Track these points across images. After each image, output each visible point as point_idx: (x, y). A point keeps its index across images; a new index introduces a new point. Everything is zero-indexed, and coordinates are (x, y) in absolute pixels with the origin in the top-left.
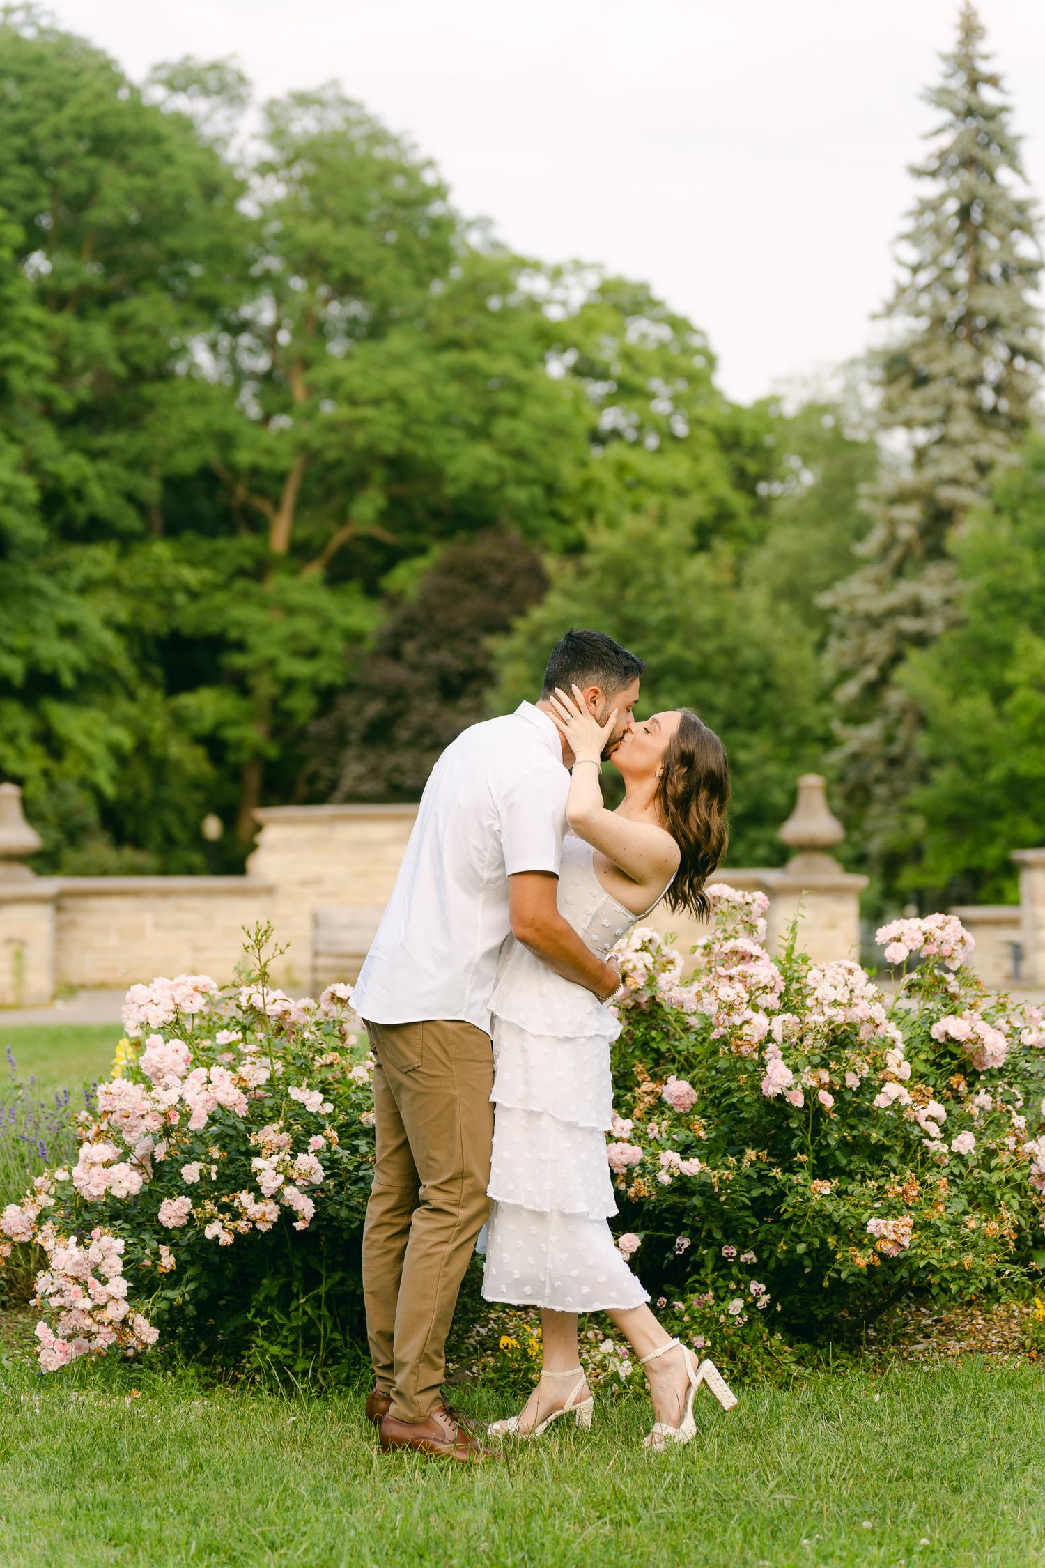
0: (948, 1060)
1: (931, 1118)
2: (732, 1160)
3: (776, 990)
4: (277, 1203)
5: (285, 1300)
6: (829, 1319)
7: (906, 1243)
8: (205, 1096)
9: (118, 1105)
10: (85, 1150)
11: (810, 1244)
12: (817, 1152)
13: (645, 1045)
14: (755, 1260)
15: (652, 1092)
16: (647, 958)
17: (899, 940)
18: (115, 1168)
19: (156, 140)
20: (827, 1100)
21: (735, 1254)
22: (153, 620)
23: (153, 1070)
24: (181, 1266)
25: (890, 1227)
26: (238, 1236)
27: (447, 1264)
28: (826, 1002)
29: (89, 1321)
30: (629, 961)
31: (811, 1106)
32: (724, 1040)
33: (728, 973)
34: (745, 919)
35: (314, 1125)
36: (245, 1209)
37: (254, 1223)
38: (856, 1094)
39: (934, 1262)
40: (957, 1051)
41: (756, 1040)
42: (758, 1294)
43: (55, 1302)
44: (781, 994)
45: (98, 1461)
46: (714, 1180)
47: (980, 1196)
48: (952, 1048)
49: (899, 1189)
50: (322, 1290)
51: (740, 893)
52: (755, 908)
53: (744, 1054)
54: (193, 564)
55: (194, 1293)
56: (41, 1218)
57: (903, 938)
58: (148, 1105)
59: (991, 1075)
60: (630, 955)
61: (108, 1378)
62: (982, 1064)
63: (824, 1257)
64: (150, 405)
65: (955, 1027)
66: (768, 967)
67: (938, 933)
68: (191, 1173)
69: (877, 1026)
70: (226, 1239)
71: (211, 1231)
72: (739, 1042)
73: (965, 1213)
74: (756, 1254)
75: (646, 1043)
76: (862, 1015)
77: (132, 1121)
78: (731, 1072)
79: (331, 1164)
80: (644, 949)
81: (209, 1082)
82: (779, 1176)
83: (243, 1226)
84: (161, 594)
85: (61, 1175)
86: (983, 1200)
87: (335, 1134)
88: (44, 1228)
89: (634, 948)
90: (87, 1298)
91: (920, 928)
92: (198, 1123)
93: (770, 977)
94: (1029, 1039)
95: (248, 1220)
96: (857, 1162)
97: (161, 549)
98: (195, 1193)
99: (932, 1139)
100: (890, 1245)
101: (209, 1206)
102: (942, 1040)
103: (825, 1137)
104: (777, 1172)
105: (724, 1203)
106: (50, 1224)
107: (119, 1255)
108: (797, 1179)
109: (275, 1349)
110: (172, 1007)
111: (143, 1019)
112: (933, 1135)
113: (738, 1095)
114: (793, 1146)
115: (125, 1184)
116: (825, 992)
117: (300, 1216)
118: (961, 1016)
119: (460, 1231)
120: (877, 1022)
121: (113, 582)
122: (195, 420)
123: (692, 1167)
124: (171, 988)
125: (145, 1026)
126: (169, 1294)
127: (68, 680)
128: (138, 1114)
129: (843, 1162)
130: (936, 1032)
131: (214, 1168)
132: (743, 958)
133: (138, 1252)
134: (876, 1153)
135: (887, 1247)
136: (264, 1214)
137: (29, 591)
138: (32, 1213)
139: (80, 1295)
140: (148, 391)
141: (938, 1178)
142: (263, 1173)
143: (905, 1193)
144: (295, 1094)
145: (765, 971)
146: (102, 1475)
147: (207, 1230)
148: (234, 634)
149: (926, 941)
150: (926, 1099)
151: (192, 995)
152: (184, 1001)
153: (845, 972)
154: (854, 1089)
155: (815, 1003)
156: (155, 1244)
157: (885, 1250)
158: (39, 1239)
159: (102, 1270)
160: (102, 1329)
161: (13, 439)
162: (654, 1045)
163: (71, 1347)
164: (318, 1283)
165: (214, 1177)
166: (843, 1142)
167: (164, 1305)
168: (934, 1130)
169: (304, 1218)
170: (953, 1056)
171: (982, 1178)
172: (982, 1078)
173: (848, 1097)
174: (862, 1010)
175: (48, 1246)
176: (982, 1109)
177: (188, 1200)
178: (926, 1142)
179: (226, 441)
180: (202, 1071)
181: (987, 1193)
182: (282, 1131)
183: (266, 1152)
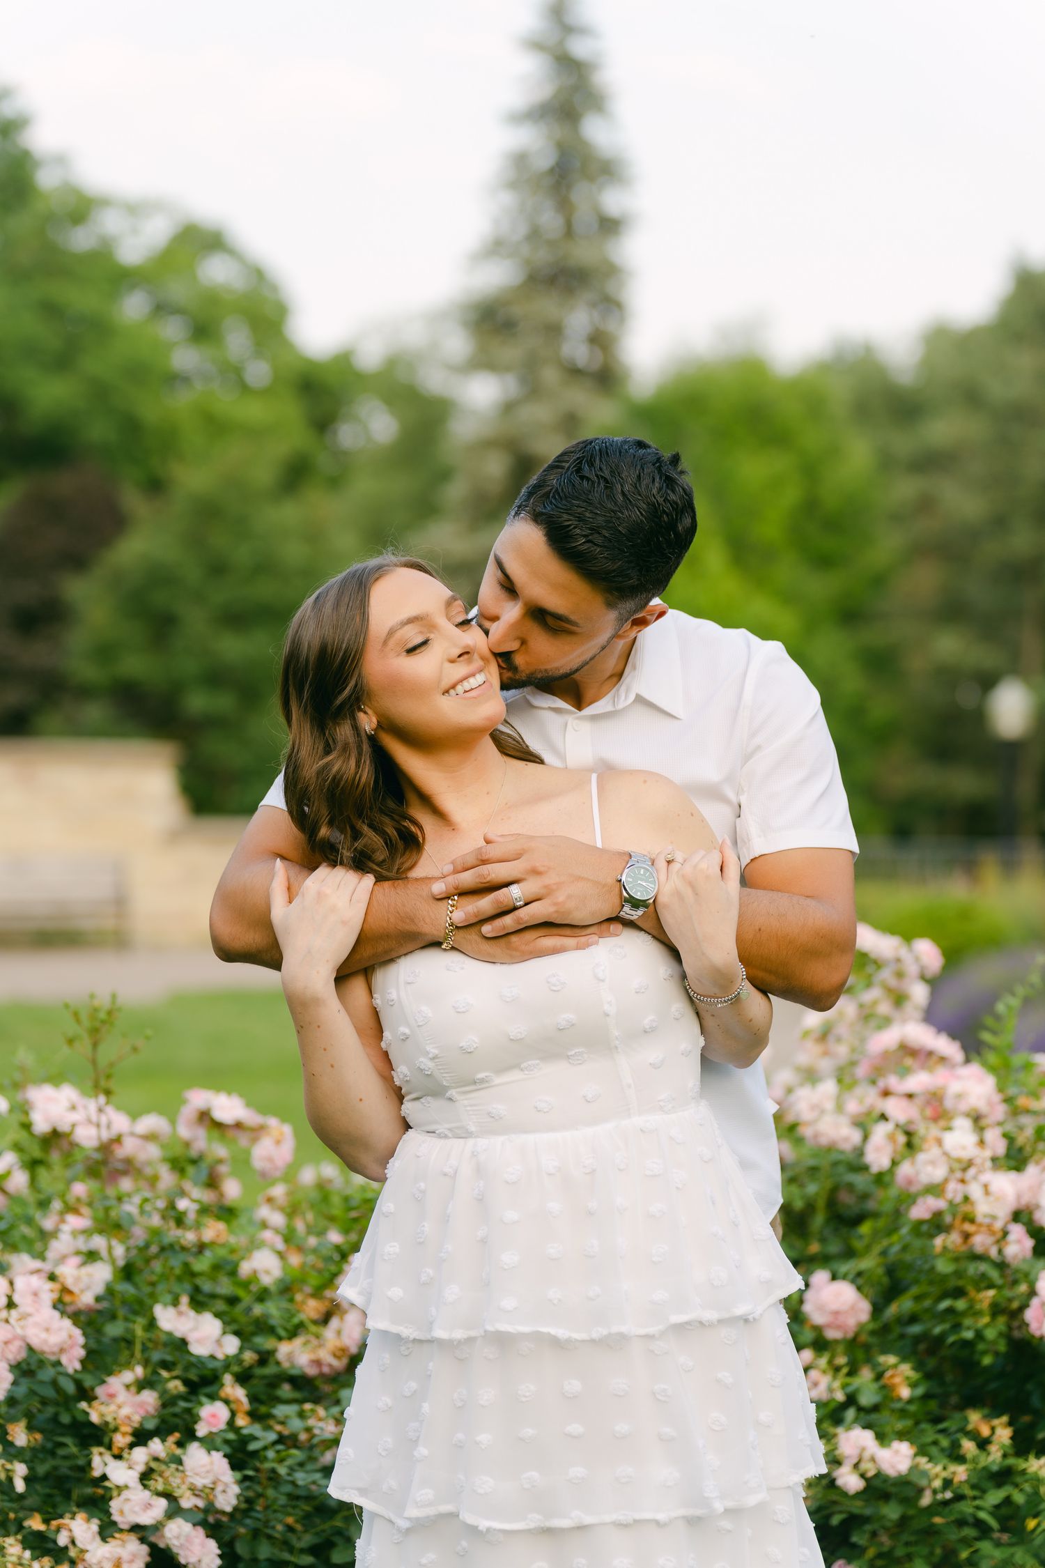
3: (993, 1119)
4: (145, 1543)
32: (937, 1224)
33: (903, 1087)
35: (205, 1381)
36: (83, 1551)
41: (998, 1223)
44: (1005, 1130)
53: (979, 1249)
66: (976, 1080)
72: (966, 1227)
81: (11, 1305)
87: (239, 1393)
123: (897, 1458)
131: (20, 1469)
142: (125, 1494)
144: (166, 1318)
165: (20, 1486)
182: (142, 1385)
183: (121, 1440)
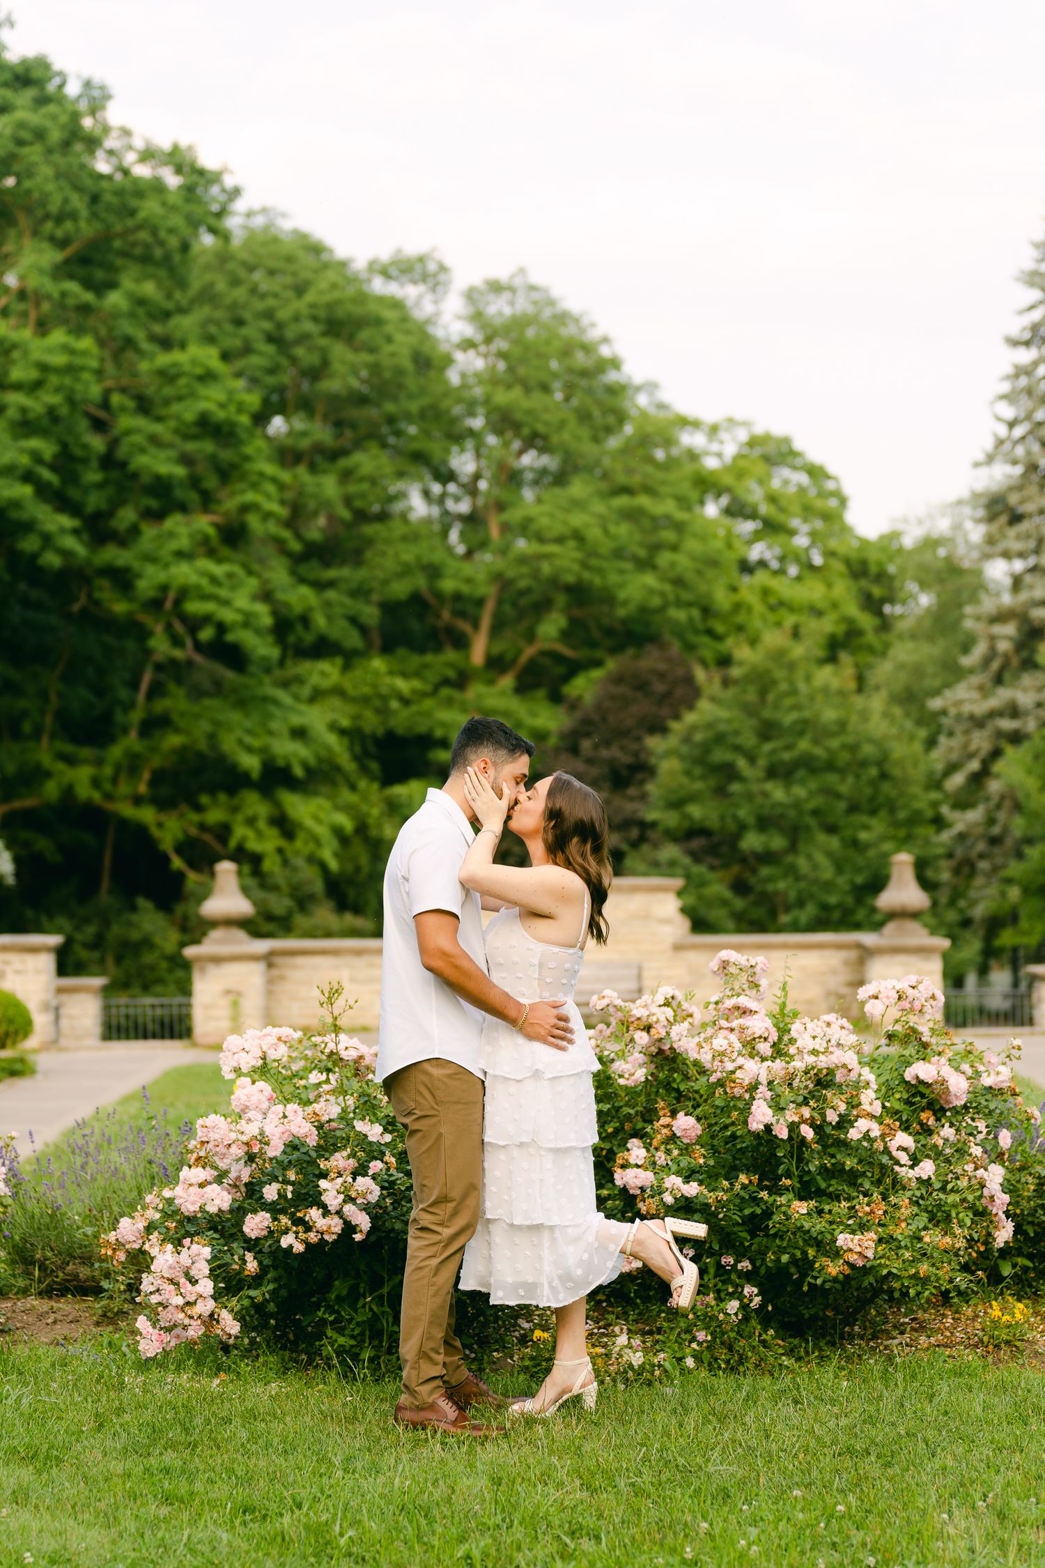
0: (918, 1098)
1: (901, 1148)
2: (726, 1184)
3: (770, 1039)
4: (341, 1217)
5: (353, 1297)
6: (814, 1318)
7: (870, 1254)
8: (281, 1129)
9: (212, 1136)
10: (185, 1172)
11: (793, 1255)
12: (800, 1177)
13: (668, 1085)
14: (750, 1268)
15: (668, 1125)
16: (669, 1012)
17: (877, 998)
18: (208, 1189)
19: (378, 322)
20: (808, 1132)
21: (732, 1262)
22: (371, 722)
23: (241, 1107)
24: (263, 1269)
25: (855, 1241)
26: (308, 1245)
27: (435, 1275)
28: (805, 1051)
29: (181, 1315)
30: (653, 1014)
31: (795, 1137)
32: (721, 1083)
33: (729, 1025)
34: (751, 979)
35: (375, 1152)
36: (315, 1222)
37: (322, 1234)
38: (834, 1128)
39: (894, 1271)
40: (927, 1091)
41: (747, 1082)
42: (751, 1296)
43: (154, 1299)
44: (774, 1043)
45: (175, 1434)
46: (711, 1201)
47: (939, 1214)
48: (922, 1089)
49: (867, 1209)
50: (385, 1290)
51: (745, 957)
52: (757, 969)
53: (737, 1094)
54: (405, 675)
55: (273, 1293)
56: (150, 1228)
57: (880, 996)
58: (233, 1136)
59: (956, 1111)
60: (654, 1009)
61: (199, 1363)
62: (948, 1102)
63: (805, 1266)
64: (370, 542)
65: (923, 1071)
66: (763, 1021)
67: (910, 992)
68: (270, 1192)
69: (850, 1071)
70: (299, 1248)
71: (285, 1241)
72: (733, 1085)
73: (925, 1228)
74: (752, 1262)
75: (669, 1083)
76: (836, 1062)
77: (222, 1149)
78: (725, 1110)
79: (388, 1186)
80: (667, 1004)
81: (285, 1117)
82: (766, 1197)
83: (313, 1237)
84: (378, 701)
85: (167, 1193)
86: (940, 1218)
87: (393, 1160)
88: (151, 1237)
89: (658, 1004)
90: (180, 1296)
91: (894, 987)
92: (275, 1150)
93: (763, 1029)
94: (987, 1081)
95: (317, 1232)
96: (835, 1186)
97: (378, 664)
98: (275, 1209)
99: (901, 1166)
100: (856, 1257)
101: (285, 1220)
102: (914, 1082)
103: (807, 1164)
104: (764, 1195)
105: (721, 1220)
106: (156, 1234)
107: (207, 1261)
108: (782, 1200)
109: (341, 1340)
110: (260, 1054)
111: (235, 1064)
112: (902, 1163)
113: (732, 1129)
114: (780, 1172)
115: (217, 1202)
116: (805, 1042)
117: (358, 1229)
118: (929, 1062)
119: (446, 1246)
120: (850, 1067)
121: (339, 692)
122: (408, 555)
123: (692, 1189)
124: (259, 1038)
125: (237, 1071)
126: (252, 1293)
127: (298, 772)
128: (226, 1143)
129: (823, 1185)
130: (909, 1075)
131: (290, 1188)
132: (744, 1013)
133: (227, 1258)
134: (852, 1178)
135: (853, 1258)
136: (330, 1227)
137: (265, 699)
138: (141, 1225)
139: (174, 1293)
140: (369, 530)
141: (903, 1199)
142: (329, 1193)
143: (872, 1212)
144: (360, 1126)
145: (760, 1025)
146: (172, 1445)
147: (282, 1240)
148: (439, 733)
149: (900, 998)
150: (893, 1132)
151: (276, 1044)
152: (269, 1049)
153: (824, 1025)
154: (834, 1123)
155: (796, 1051)
156: (241, 1252)
157: (851, 1260)
158: (146, 1247)
159: (192, 1273)
160: (192, 1322)
161: (250, 573)
162: (675, 1086)
163: (166, 1337)
164: (382, 1285)
165: (290, 1196)
166: (823, 1167)
167: (246, 1302)
168: (903, 1158)
169: (361, 1231)
170: (923, 1096)
171: (940, 1199)
172: (948, 1114)
173: (828, 1130)
174: (837, 1057)
175: (154, 1252)
176: (946, 1140)
177: (268, 1215)
178: (897, 1168)
179: (434, 572)
180: (280, 1108)
181: (944, 1212)
182: (349, 1157)
183: (332, 1175)
